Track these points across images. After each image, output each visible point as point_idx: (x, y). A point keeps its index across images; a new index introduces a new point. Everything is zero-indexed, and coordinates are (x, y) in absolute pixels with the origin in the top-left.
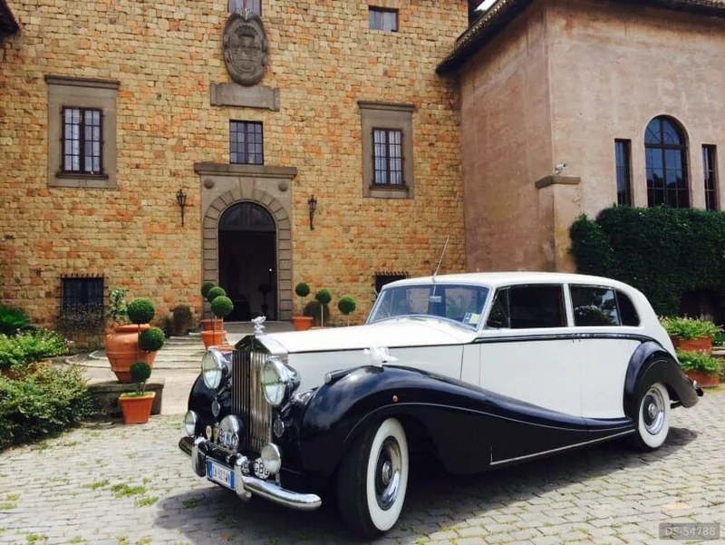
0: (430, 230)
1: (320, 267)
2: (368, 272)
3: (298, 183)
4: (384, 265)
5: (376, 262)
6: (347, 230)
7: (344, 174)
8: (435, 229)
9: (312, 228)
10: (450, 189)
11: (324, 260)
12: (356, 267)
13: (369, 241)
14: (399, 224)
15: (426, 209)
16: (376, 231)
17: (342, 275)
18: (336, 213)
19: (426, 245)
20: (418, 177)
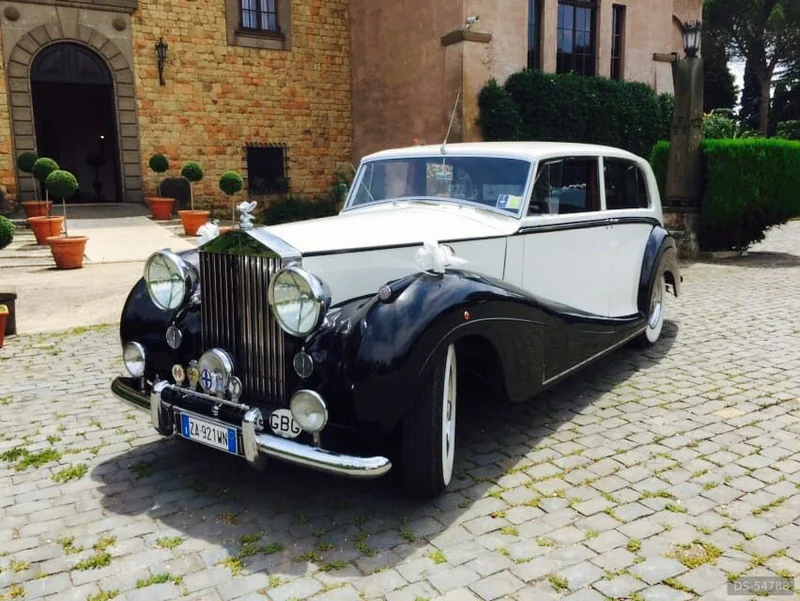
0: (312, 93)
1: (176, 134)
2: (237, 143)
3: (140, 21)
4: (257, 134)
5: (246, 131)
6: (208, 87)
7: (200, 12)
8: (316, 91)
9: (162, 83)
10: (334, 41)
11: (179, 126)
12: (222, 136)
13: (237, 103)
14: (274, 83)
15: (306, 65)
16: (245, 90)
17: (205, 146)
18: (193, 64)
19: (308, 111)
20: (296, 22)
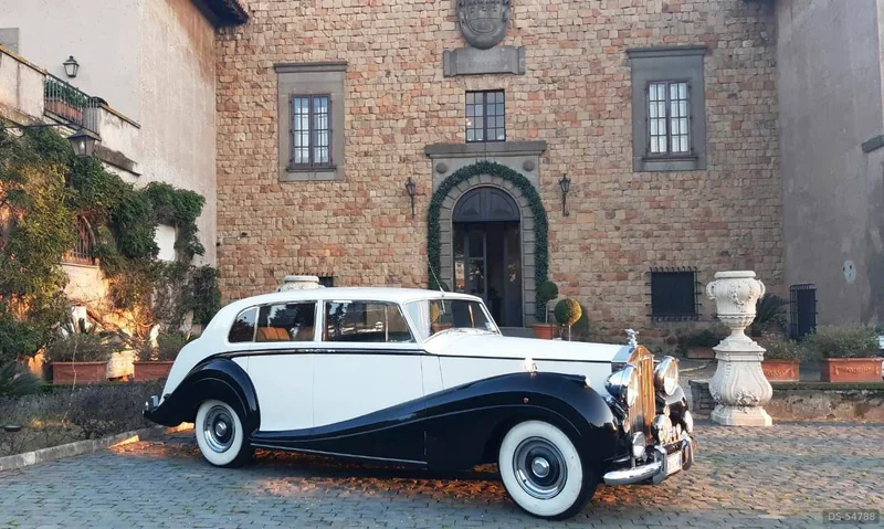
0: (730, 212)
1: (576, 262)
2: (640, 267)
3: (548, 161)
4: (663, 258)
5: (650, 255)
6: (611, 215)
7: (608, 144)
8: (737, 208)
9: (566, 214)
10: (761, 153)
11: (580, 254)
12: (623, 261)
13: (642, 227)
14: (684, 205)
15: (724, 183)
16: (651, 214)
17: (605, 272)
18: (597, 194)
19: (725, 231)
20: (712, 140)
